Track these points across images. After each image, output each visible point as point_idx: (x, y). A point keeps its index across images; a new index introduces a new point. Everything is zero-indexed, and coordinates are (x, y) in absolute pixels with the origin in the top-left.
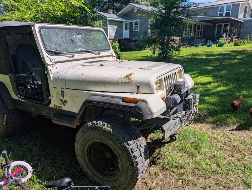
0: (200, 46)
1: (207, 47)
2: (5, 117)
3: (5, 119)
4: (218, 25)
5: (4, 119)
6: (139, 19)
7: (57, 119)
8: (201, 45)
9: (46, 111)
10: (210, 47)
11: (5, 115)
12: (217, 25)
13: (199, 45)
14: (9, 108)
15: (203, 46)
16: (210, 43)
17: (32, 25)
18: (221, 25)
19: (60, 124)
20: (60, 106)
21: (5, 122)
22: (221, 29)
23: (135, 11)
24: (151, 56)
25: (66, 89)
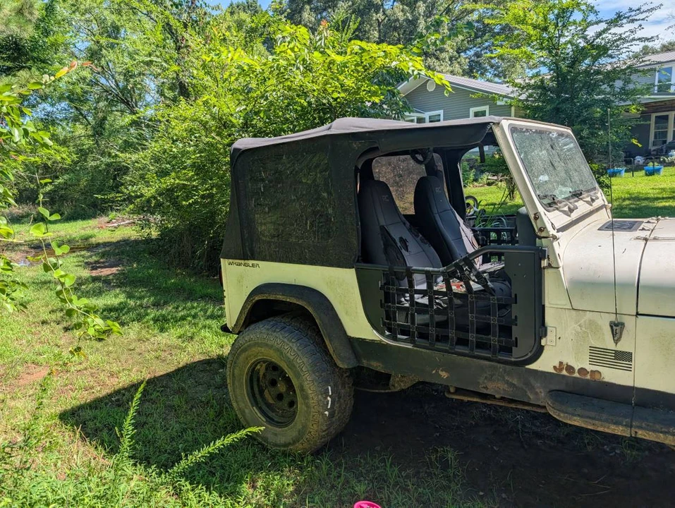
0: (623, 174)
1: (646, 175)
2: (330, 394)
3: (329, 398)
4: (656, 117)
5: (328, 401)
6: (440, 109)
7: (593, 414)
8: (626, 171)
9: (507, 382)
10: (656, 177)
11: (330, 388)
12: (654, 116)
13: (620, 172)
14: (341, 366)
15: (635, 173)
16: (654, 165)
17: (494, 123)
18: (666, 118)
19: (610, 431)
20: (589, 368)
21: (327, 410)
22: (667, 128)
23: (431, 88)
24: (504, 203)
25: (638, 314)
